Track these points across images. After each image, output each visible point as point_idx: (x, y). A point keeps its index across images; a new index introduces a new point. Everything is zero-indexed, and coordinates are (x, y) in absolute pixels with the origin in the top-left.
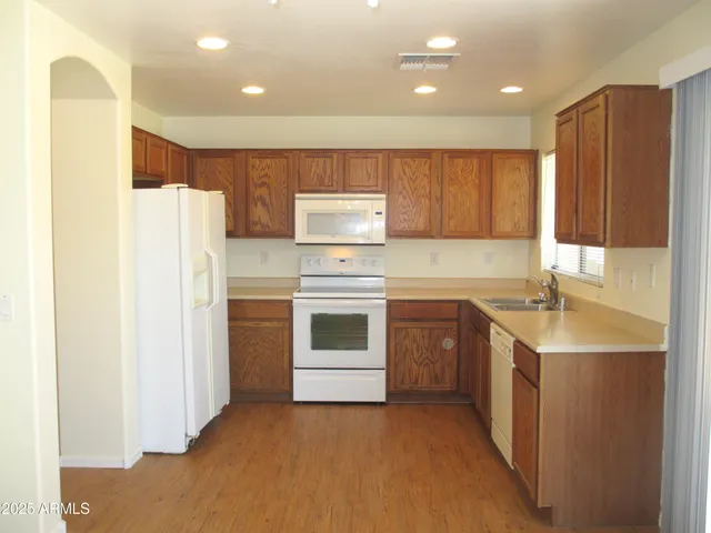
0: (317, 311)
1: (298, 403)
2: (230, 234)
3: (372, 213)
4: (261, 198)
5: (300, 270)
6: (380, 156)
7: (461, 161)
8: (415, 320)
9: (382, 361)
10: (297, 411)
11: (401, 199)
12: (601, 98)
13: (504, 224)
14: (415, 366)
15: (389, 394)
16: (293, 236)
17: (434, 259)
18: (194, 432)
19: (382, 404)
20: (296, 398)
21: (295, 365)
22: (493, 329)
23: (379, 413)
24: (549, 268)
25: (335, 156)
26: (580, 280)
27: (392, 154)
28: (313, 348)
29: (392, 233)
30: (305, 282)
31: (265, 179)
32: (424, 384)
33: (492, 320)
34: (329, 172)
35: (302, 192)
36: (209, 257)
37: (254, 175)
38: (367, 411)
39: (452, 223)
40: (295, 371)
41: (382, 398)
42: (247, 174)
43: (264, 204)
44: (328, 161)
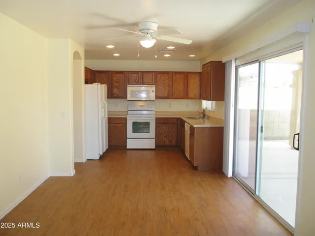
0: (134, 121)
1: (128, 149)
2: (108, 98)
3: (151, 91)
4: (116, 86)
5: (128, 109)
6: (153, 74)
7: (178, 75)
8: (164, 124)
9: (154, 136)
10: (128, 151)
11: (160, 87)
12: (210, 64)
13: (191, 95)
14: (164, 138)
15: (156, 146)
16: (126, 98)
17: (170, 106)
18: (101, 153)
19: (154, 149)
20: (127, 148)
21: (128, 137)
22: (186, 124)
23: (153, 152)
24: (205, 108)
25: (139, 73)
26: (212, 111)
27: (157, 73)
28: (133, 132)
29: (157, 97)
30: (129, 112)
31: (118, 80)
32: (167, 143)
33: (185, 122)
34: (137, 78)
35: (129, 84)
36: (104, 103)
37: (114, 79)
38: (150, 152)
39: (176, 94)
40: (127, 140)
41: (154, 147)
42: (112, 78)
43: (117, 88)
44: (137, 75)
